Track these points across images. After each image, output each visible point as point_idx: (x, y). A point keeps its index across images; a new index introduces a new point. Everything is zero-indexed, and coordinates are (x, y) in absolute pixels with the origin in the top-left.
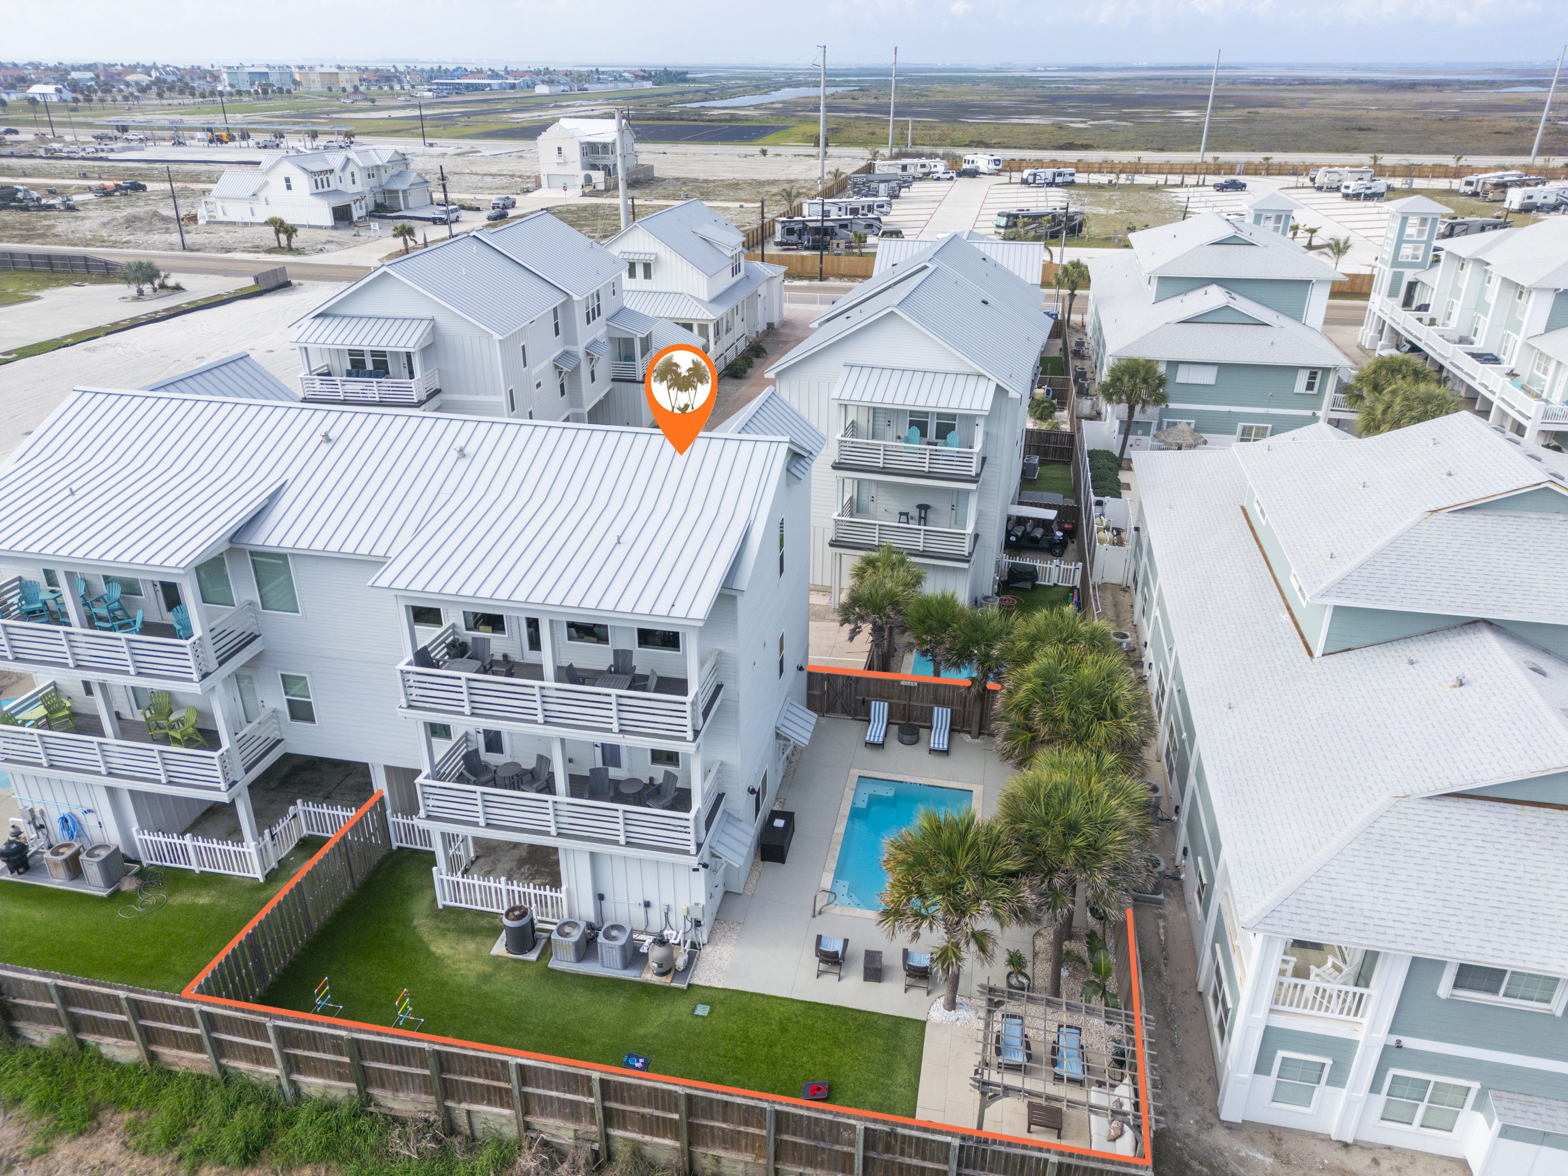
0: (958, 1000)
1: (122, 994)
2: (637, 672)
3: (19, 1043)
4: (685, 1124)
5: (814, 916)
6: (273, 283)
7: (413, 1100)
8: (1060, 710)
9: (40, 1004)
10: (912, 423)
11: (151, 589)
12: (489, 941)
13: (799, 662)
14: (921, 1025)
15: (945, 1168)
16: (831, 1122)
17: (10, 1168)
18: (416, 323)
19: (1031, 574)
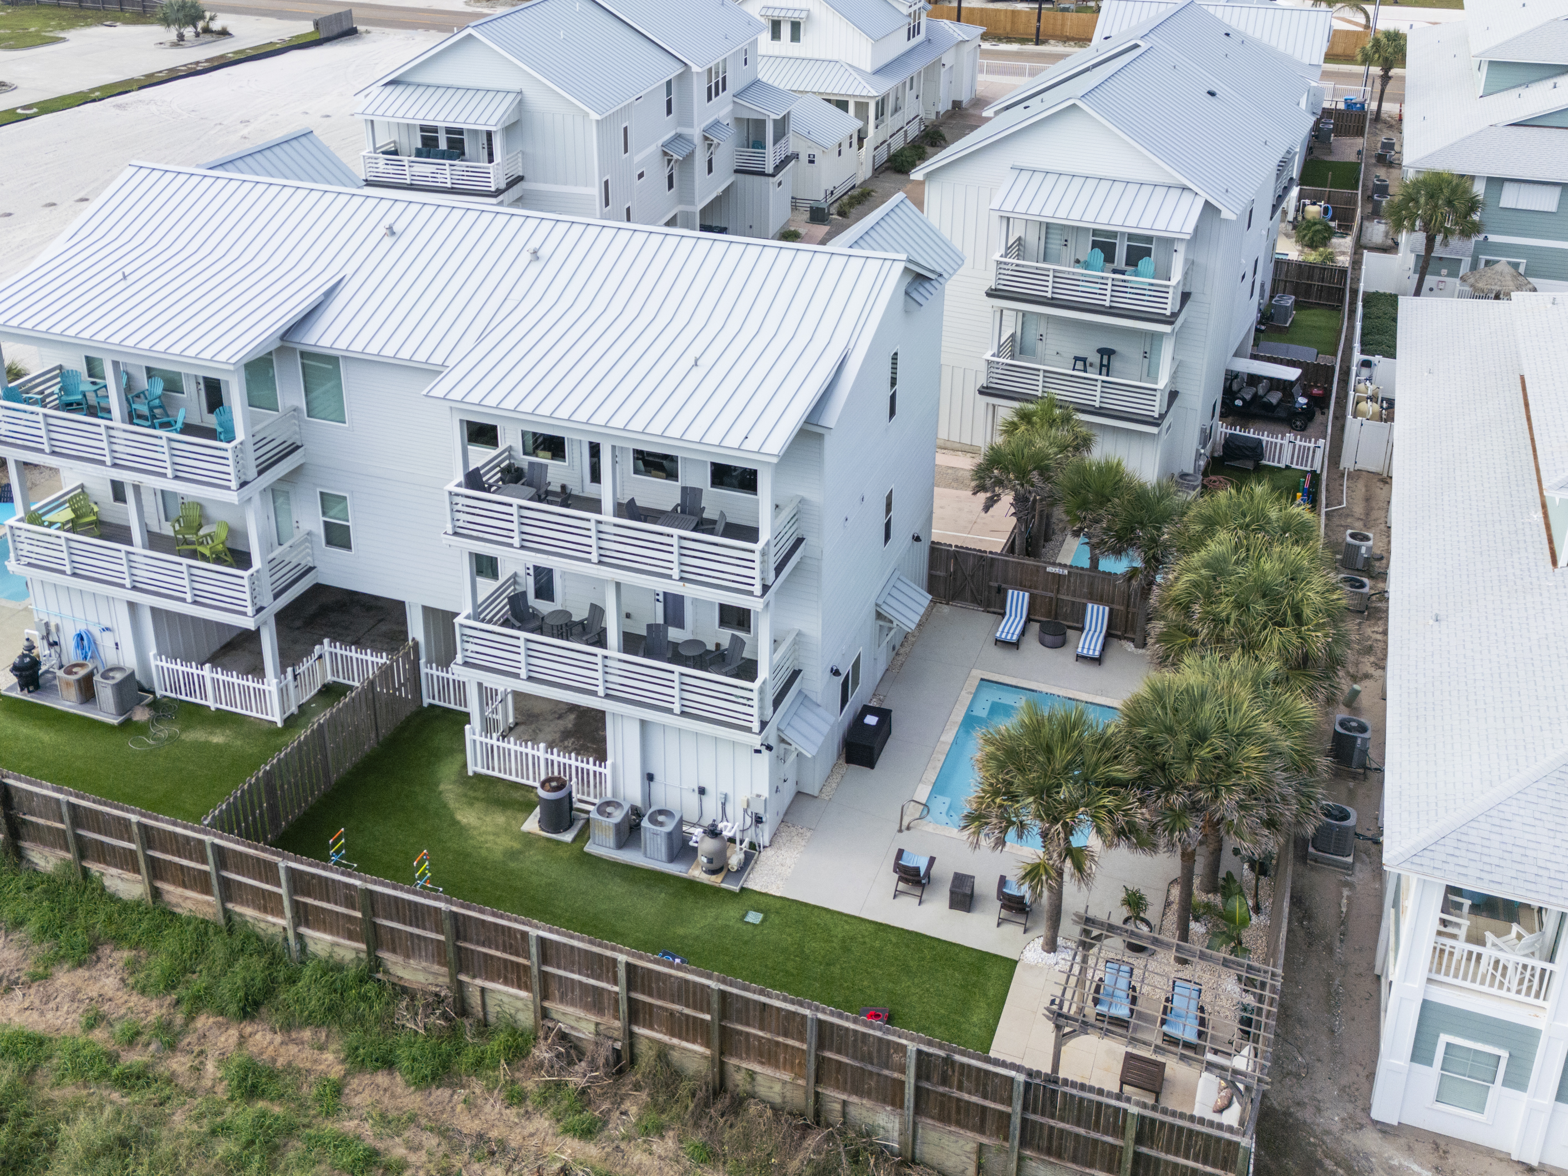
0: (1060, 941)
1: (134, 818)
2: (705, 515)
3: (24, 865)
4: (716, 1026)
5: (900, 831)
6: (336, 30)
7: (425, 969)
8: (1225, 607)
9: (49, 823)
10: (1095, 244)
11: (194, 386)
12: (520, 816)
13: (916, 530)
14: (1011, 965)
15: (1009, 1110)
16: (880, 1039)
17: (9, 990)
18: (501, 95)
19: (1255, 450)
